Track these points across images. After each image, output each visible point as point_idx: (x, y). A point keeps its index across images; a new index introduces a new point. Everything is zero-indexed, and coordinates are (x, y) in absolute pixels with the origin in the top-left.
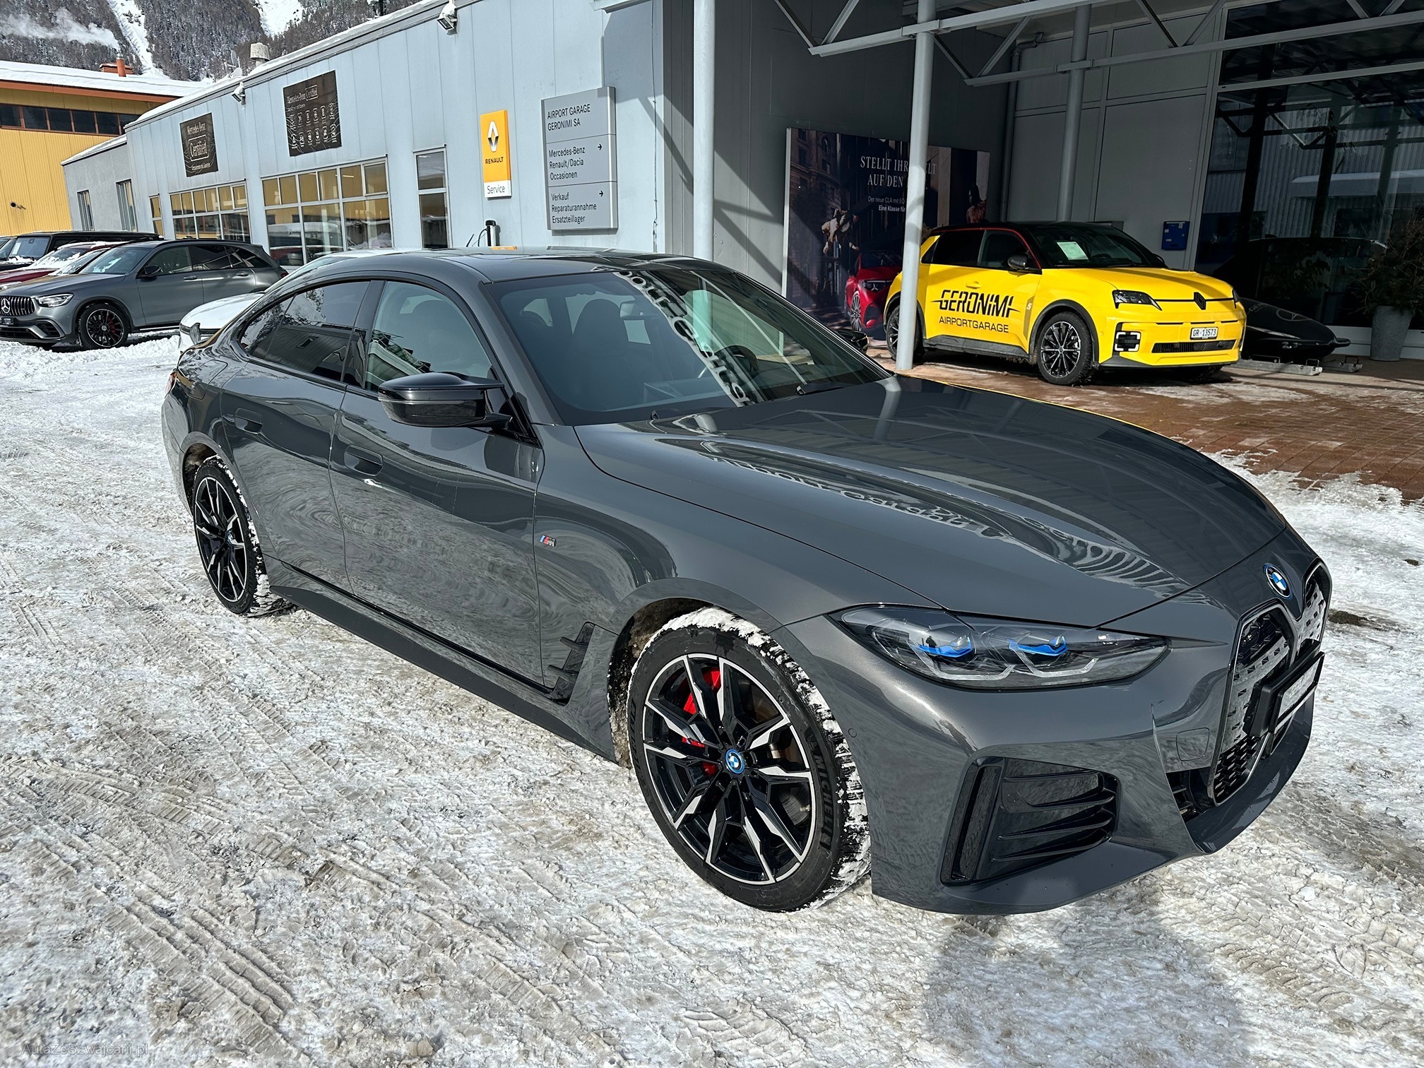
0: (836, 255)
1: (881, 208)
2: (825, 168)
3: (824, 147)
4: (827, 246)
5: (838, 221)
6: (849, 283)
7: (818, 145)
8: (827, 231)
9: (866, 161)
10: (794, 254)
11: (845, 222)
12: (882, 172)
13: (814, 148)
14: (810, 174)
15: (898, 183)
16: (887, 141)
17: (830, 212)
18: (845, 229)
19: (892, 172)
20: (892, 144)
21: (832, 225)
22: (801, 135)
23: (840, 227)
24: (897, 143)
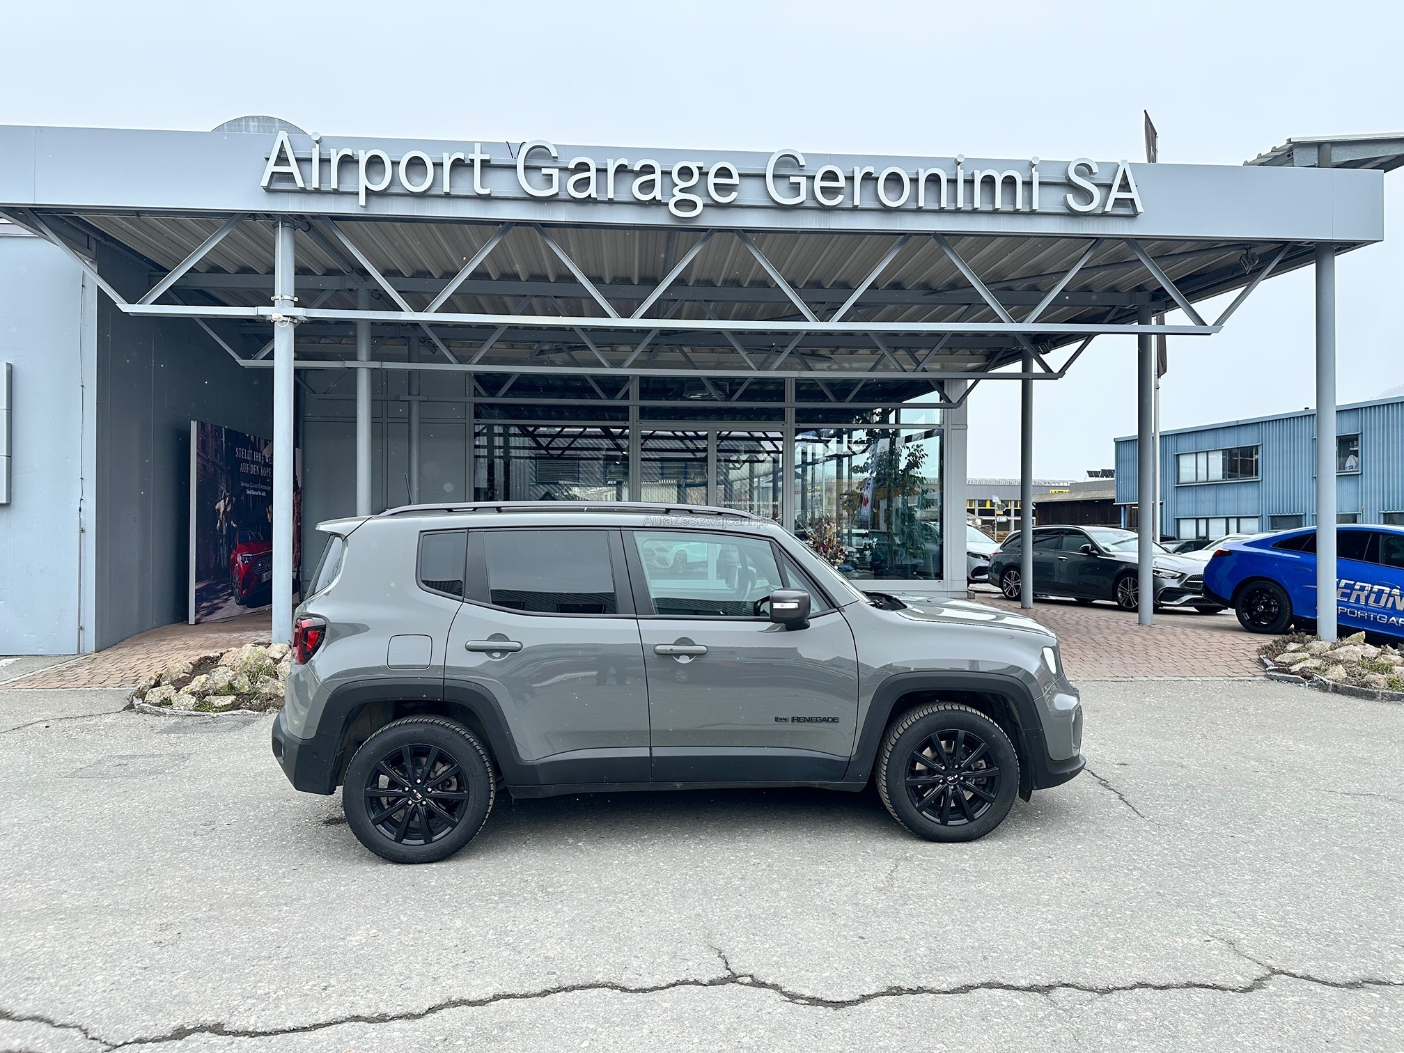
0: (224, 533)
1: (249, 492)
2: (216, 455)
3: (216, 438)
4: (218, 524)
5: (225, 502)
6: (232, 557)
7: (212, 437)
8: (219, 510)
9: (240, 452)
10: (200, 531)
11: (228, 504)
12: (247, 461)
13: (210, 437)
14: (208, 461)
15: (256, 471)
16: (250, 436)
17: (220, 494)
18: (228, 509)
19: (253, 462)
20: (252, 438)
21: (221, 505)
22: (202, 427)
23: (226, 507)
24: (255, 437)
